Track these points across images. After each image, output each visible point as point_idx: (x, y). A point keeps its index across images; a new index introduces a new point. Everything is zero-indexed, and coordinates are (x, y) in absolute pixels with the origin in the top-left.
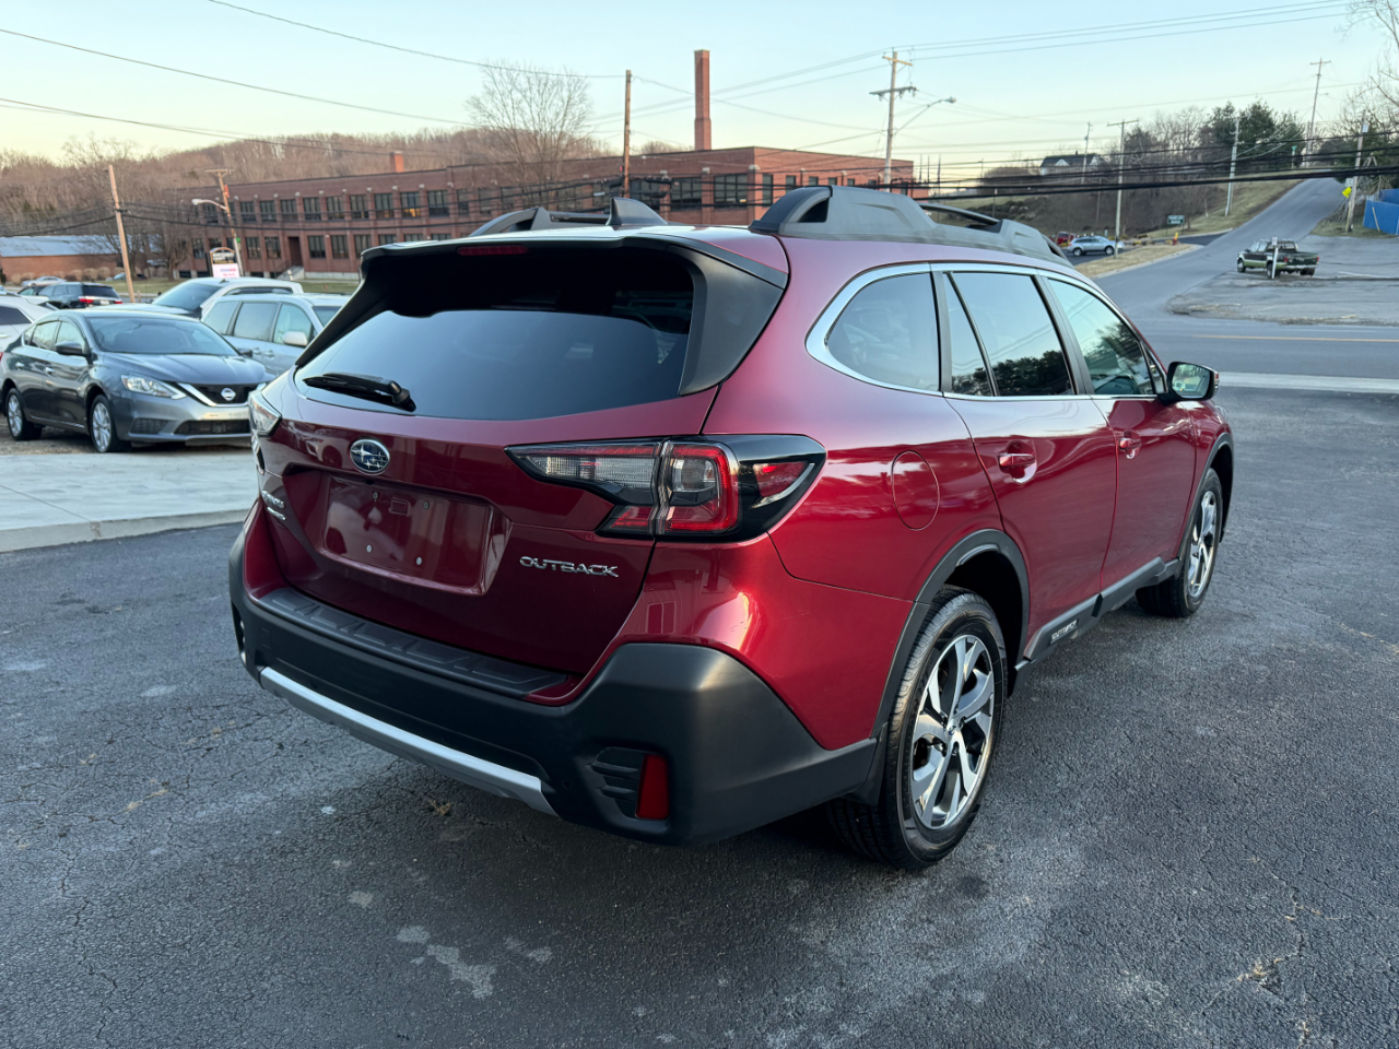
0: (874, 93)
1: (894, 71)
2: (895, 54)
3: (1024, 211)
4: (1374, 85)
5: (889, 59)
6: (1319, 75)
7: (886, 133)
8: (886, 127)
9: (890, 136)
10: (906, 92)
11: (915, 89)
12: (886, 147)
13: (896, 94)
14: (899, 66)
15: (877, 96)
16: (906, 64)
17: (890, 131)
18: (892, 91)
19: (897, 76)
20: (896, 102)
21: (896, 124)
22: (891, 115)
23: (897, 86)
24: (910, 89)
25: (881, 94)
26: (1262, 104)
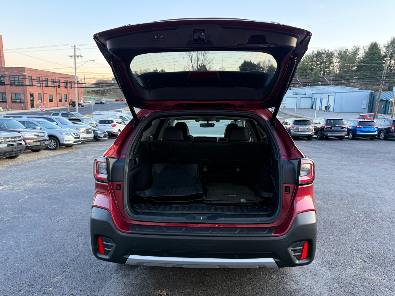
0: (69, 56)
1: (75, 51)
2: (75, 46)
3: (109, 92)
5: (73, 47)
6: (175, 65)
7: (74, 68)
8: (74, 66)
9: (75, 69)
10: (79, 57)
11: (82, 56)
12: (74, 71)
13: (76, 57)
14: (76, 49)
15: (70, 57)
16: (78, 49)
17: (75, 67)
18: (75, 56)
19: (76, 52)
20: (76, 60)
21: (77, 65)
22: (75, 63)
23: (76, 55)
24: (80, 56)
25: (71, 56)
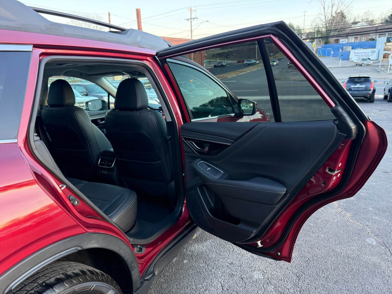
0: (186, 19)
1: (191, 13)
2: (191, 8)
3: (233, 53)
4: (318, 17)
5: (189, 9)
6: (305, 15)
7: (190, 31)
8: (190, 29)
9: (191, 32)
10: (195, 19)
11: (197, 18)
12: (191, 35)
13: (192, 20)
14: (192, 12)
15: (187, 20)
16: (194, 11)
17: (191, 30)
19: (192, 15)
20: (192, 22)
21: (193, 28)
22: (191, 26)
23: (192, 17)
24: (196, 18)
25: (188, 20)
26: (291, 23)
